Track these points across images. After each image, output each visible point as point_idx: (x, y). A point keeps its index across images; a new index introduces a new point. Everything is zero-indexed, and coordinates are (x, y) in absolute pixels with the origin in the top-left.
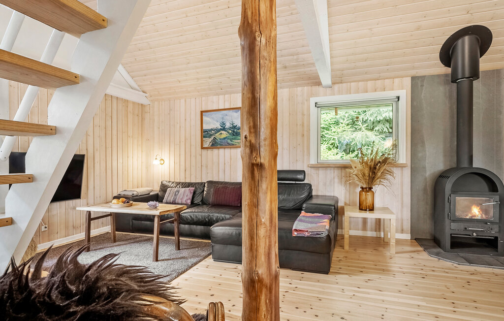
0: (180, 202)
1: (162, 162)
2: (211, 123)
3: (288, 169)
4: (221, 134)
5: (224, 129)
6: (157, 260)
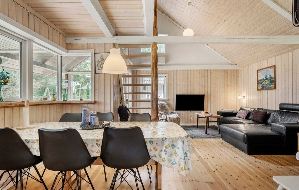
0: (241, 117)
1: (244, 97)
2: (262, 77)
3: (288, 103)
4: (265, 82)
5: (266, 79)
6: (206, 133)
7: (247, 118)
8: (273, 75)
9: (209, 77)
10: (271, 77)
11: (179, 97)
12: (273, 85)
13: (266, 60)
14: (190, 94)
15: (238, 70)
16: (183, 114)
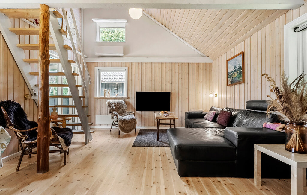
0: (208, 119)
1: (216, 95)
4: (235, 74)
5: (235, 71)
6: (158, 140)
7: (214, 120)
8: (241, 65)
9: (177, 71)
10: (240, 68)
11: (140, 95)
12: (241, 77)
13: (235, 47)
14: (154, 91)
15: (212, 63)
16: (146, 116)
